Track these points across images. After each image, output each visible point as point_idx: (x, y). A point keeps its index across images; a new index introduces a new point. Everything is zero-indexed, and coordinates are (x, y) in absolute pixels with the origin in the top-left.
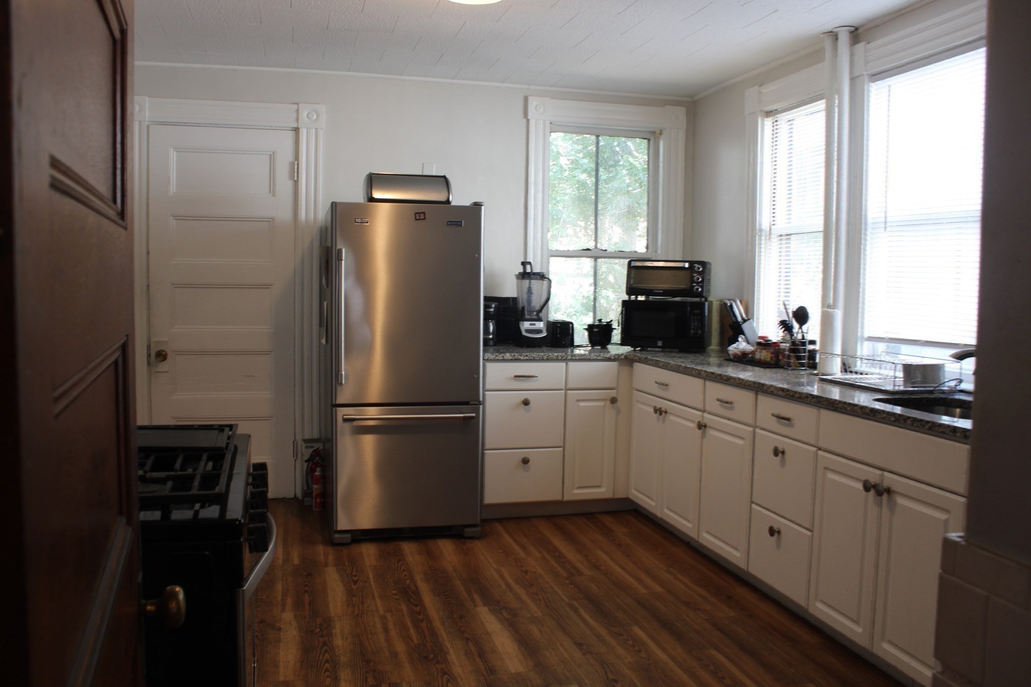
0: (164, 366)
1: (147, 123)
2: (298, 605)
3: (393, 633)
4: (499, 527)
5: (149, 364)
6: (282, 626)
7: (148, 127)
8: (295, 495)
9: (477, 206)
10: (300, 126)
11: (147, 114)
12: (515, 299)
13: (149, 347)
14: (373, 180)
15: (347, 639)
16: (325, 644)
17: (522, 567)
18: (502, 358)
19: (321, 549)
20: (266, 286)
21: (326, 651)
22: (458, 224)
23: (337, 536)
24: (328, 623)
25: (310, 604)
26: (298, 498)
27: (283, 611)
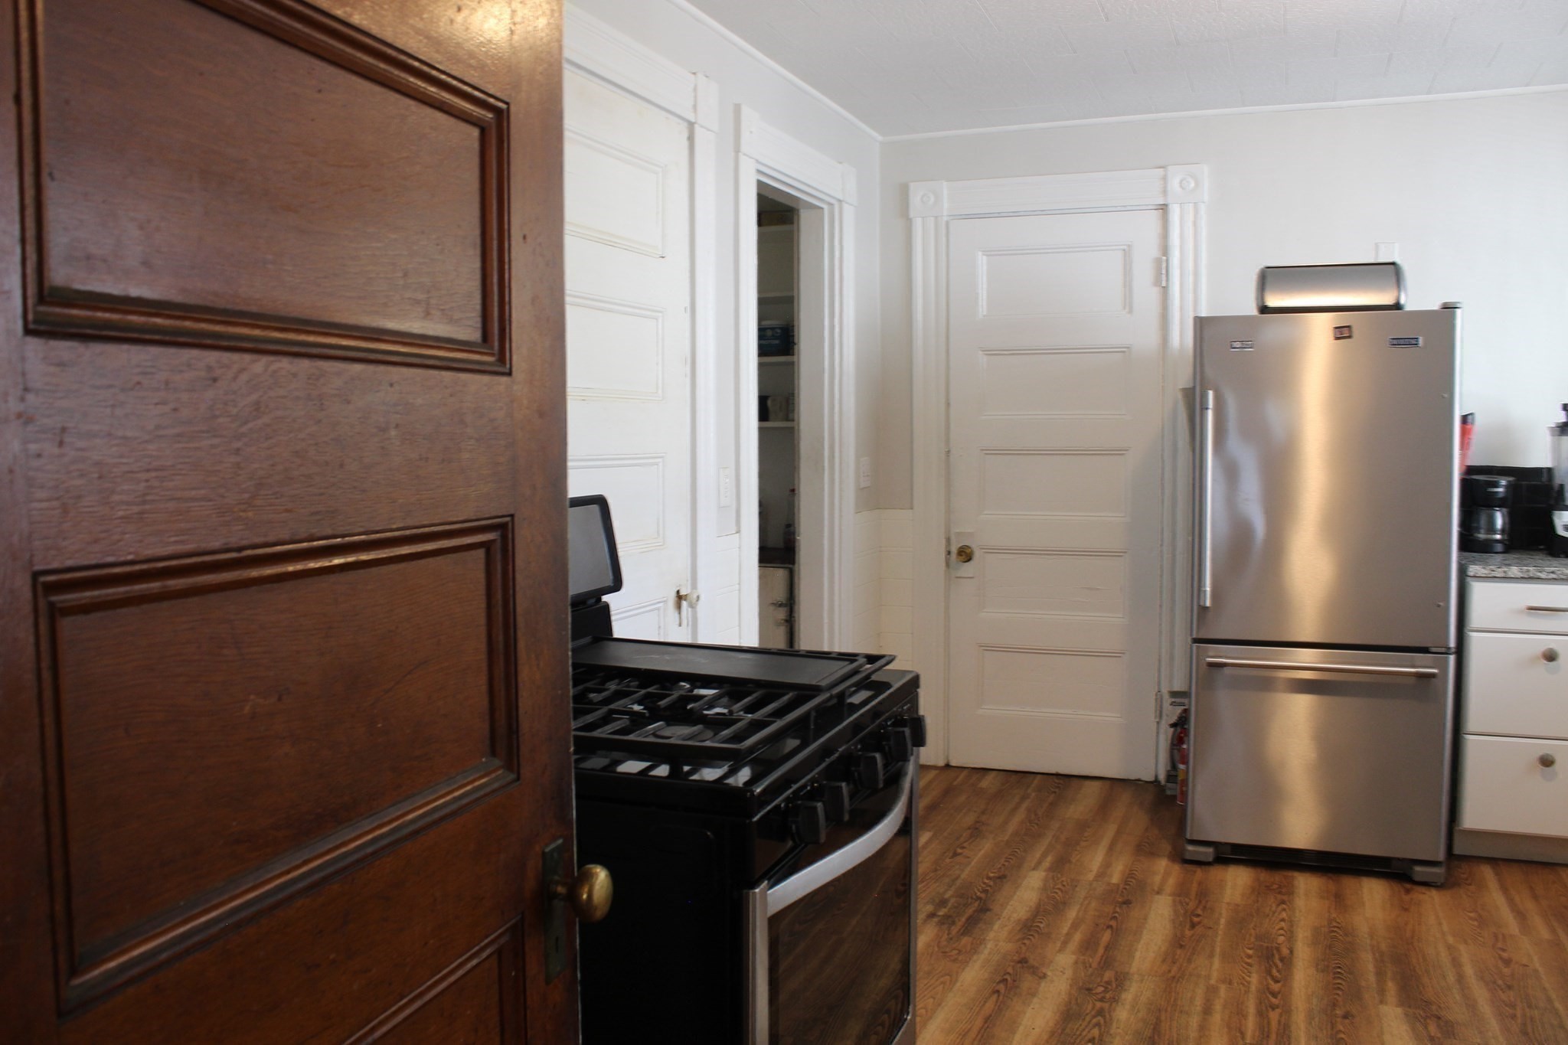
0: (968, 569)
1: (945, 219)
2: (1088, 945)
3: (1217, 1018)
4: (1487, 872)
5: (948, 564)
6: (1049, 973)
7: (947, 223)
8: (1156, 776)
9: (1449, 308)
10: (1169, 201)
11: (946, 205)
12: (1549, 470)
13: (948, 540)
14: (1269, 277)
15: (1138, 1011)
16: (1100, 1012)
17: (1504, 950)
18: (1502, 575)
19: (1162, 864)
20: (1120, 452)
21: (1098, 1024)
22: (1411, 342)
23: (1190, 848)
24: (1121, 981)
25: (1107, 948)
26: (1159, 782)
27: (1061, 950)
